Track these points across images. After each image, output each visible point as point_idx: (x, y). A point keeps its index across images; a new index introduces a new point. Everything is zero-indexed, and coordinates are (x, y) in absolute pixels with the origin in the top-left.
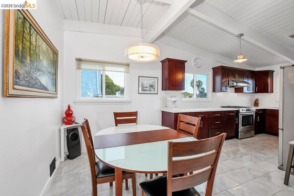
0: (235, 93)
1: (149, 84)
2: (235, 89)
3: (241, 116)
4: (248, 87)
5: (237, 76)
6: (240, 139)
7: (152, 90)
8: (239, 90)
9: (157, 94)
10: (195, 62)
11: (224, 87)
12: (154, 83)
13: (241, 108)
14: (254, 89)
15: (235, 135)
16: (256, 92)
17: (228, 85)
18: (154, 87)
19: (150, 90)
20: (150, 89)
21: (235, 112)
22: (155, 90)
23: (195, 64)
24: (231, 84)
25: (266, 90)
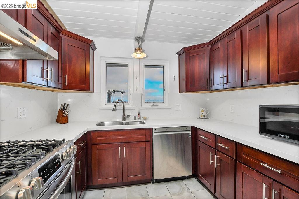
14: (60, 78)
16: (64, 87)
25: (85, 85)
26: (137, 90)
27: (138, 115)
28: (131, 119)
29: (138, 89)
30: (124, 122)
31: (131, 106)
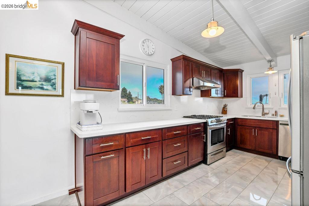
0: (202, 96)
1: (39, 75)
2: (202, 91)
3: (210, 131)
4: (217, 89)
5: (204, 73)
6: (208, 165)
7: (50, 87)
8: (206, 93)
9: (62, 96)
10: (143, 46)
11: (187, 88)
12: (52, 74)
13: (210, 118)
14: (223, 92)
15: (202, 160)
16: (225, 96)
17: (193, 85)
18: (54, 81)
19: (42, 88)
20: (42, 85)
21: (202, 124)
22: (55, 89)
23: (144, 49)
24: (196, 84)
25: (235, 94)
26: (275, 94)
27: (275, 113)
28: (270, 115)
29: (277, 94)
30: (263, 116)
31: (271, 107)
